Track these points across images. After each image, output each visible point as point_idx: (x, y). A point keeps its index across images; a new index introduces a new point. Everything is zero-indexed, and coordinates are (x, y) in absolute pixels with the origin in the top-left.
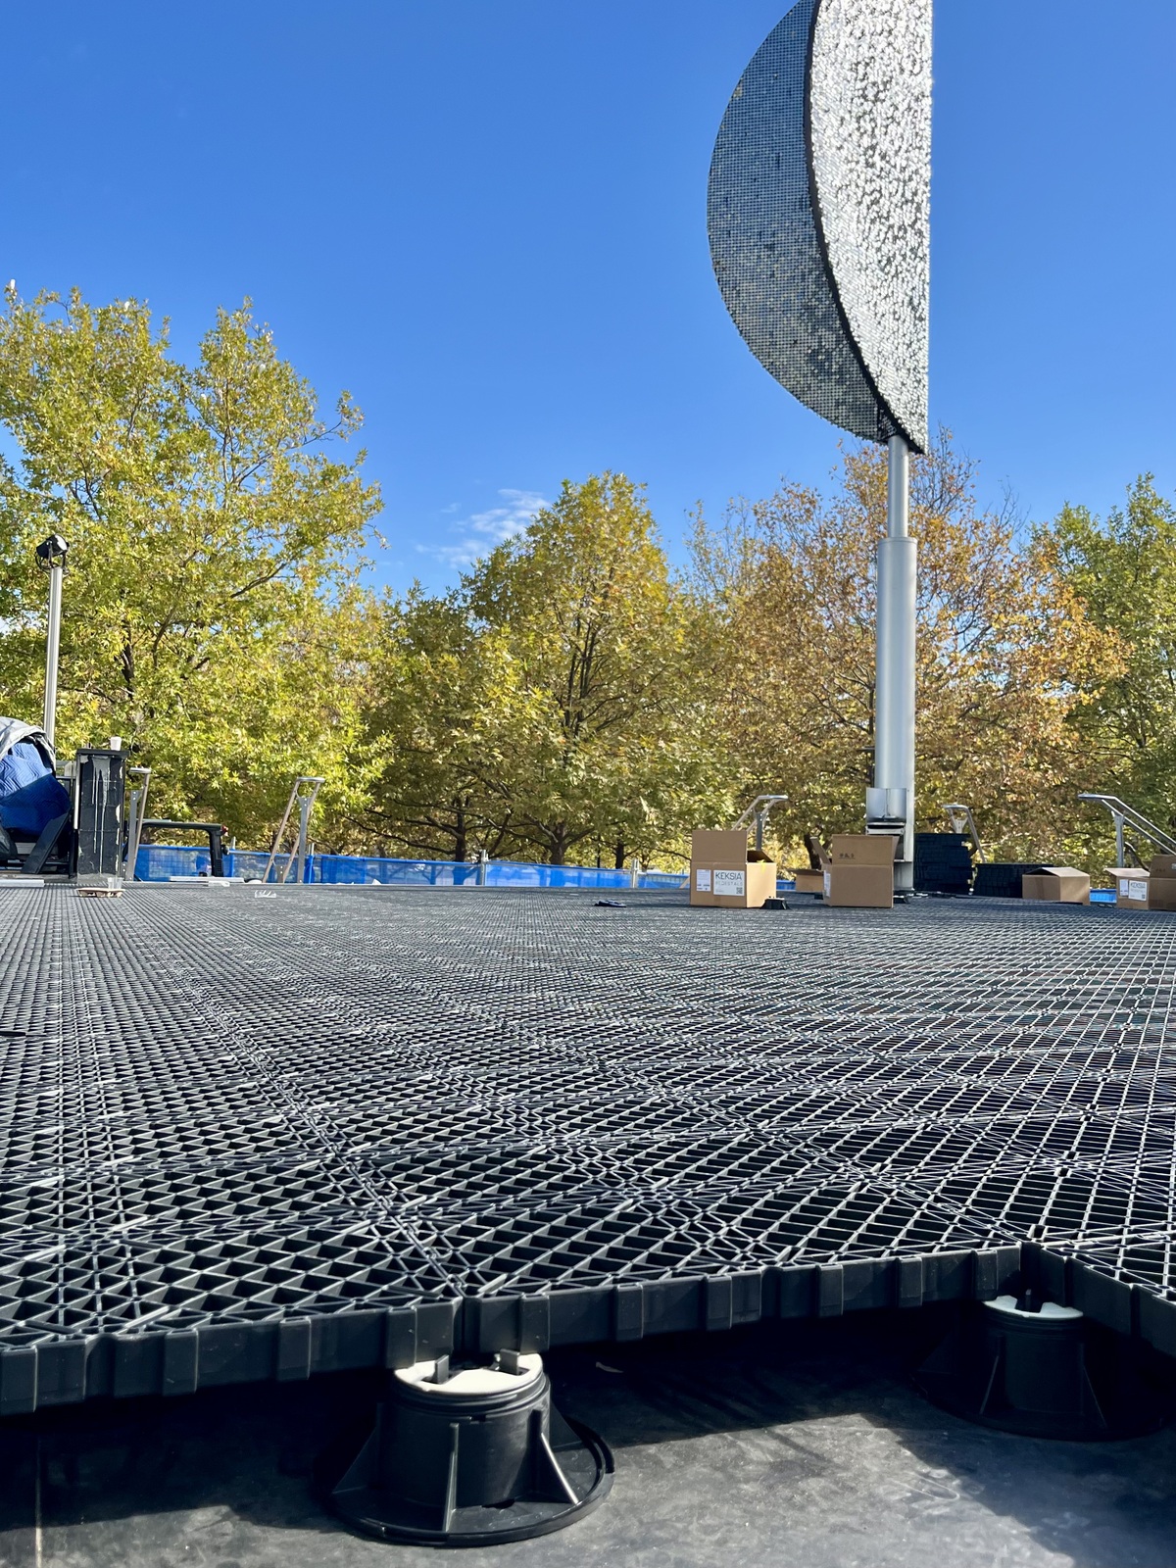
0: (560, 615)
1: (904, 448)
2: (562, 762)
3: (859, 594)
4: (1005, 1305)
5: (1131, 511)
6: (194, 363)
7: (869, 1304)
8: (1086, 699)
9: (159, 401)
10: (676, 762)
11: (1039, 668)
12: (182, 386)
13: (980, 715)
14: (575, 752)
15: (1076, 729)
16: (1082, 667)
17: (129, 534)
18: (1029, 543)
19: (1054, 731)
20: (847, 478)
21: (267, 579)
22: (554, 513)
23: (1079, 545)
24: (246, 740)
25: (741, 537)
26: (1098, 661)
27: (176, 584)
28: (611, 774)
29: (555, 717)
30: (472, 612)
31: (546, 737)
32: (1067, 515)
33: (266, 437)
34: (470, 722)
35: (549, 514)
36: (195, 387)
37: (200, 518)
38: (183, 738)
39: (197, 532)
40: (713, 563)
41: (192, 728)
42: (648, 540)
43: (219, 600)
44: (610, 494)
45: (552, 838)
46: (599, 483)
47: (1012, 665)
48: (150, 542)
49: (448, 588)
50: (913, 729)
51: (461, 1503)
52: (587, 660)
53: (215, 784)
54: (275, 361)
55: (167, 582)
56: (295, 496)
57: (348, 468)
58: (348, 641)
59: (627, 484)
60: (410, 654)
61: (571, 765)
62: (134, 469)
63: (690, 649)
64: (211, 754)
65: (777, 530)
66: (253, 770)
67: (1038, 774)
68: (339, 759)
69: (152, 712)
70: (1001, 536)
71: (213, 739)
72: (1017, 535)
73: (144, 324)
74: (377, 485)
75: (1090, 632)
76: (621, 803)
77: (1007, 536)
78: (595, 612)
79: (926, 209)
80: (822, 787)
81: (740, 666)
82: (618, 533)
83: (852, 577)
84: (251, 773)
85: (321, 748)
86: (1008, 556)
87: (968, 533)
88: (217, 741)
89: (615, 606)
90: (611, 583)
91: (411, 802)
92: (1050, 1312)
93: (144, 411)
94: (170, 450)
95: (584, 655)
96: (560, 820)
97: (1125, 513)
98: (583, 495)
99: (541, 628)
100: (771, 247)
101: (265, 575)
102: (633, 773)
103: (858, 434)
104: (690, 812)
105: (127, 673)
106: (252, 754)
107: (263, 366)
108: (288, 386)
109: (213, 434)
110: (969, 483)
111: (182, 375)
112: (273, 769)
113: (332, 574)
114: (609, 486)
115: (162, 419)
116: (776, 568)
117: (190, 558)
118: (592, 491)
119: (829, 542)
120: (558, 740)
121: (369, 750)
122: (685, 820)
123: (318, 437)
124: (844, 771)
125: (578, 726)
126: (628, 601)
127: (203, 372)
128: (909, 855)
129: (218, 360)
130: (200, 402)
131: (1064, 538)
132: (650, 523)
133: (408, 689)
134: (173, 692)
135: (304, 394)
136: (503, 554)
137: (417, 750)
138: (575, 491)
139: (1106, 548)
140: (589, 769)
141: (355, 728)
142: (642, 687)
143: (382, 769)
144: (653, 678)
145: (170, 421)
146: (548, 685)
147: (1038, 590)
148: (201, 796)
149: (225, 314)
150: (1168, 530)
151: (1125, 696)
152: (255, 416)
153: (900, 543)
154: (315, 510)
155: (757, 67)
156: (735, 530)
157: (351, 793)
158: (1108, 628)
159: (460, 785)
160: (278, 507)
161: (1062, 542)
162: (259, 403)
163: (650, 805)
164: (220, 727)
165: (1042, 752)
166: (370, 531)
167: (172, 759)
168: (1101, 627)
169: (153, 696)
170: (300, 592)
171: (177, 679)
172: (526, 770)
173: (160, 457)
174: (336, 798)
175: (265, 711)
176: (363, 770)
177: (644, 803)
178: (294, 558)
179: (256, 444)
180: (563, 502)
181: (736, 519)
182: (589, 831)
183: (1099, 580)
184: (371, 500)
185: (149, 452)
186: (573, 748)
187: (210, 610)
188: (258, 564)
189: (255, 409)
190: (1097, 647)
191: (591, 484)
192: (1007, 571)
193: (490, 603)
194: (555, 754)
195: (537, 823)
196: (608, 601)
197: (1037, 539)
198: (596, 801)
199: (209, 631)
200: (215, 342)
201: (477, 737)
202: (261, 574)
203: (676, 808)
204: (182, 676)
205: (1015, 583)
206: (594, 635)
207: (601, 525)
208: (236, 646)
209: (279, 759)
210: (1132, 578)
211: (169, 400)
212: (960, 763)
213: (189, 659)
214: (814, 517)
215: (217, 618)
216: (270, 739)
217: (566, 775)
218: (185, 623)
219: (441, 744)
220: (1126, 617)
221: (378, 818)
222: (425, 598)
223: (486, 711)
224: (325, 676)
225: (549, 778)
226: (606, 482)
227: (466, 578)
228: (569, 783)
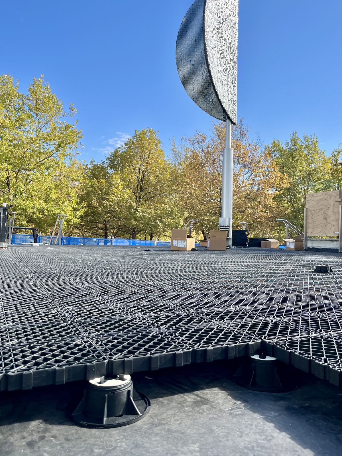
0: (134, 169)
1: (230, 123)
2: (135, 210)
3: (217, 164)
4: (256, 357)
5: (291, 142)
6: (27, 93)
7: (220, 358)
8: (278, 193)
9: (16, 104)
10: (167, 210)
11: (266, 185)
12: (23, 100)
13: (250, 198)
14: (139, 207)
15: (276, 201)
16: (278, 184)
17: (8, 143)
18: (264, 150)
19: (270, 202)
20: (214, 131)
21: (49, 157)
22: (132, 139)
23: (277, 151)
24: (43, 204)
25: (185, 147)
26: (282, 183)
27: (22, 158)
28: (149, 214)
29: (133, 197)
30: (109, 167)
31: (130, 203)
32: (274, 143)
33: (48, 116)
34: (109, 199)
35: (131, 140)
36: (27, 100)
37: (29, 139)
38: (25, 203)
39: (28, 143)
40: (177, 154)
41: (27, 200)
42: (159, 147)
43: (35, 163)
44: (148, 134)
45: (132, 232)
46: (145, 131)
47: (259, 184)
48: (14, 146)
49: (102, 160)
50: (232, 201)
51: (108, 416)
52: (142, 181)
53: (34, 216)
54: (51, 94)
55: (19, 157)
56: (57, 133)
57: (73, 125)
58: (73, 175)
59: (153, 131)
60: (91, 179)
61: (137, 211)
62: (9, 124)
63: (171, 178)
64: (33, 208)
65: (195, 145)
66: (46, 212)
67: (265, 214)
68: (71, 209)
69: (15, 195)
70: (256, 148)
71: (34, 203)
72: (260, 148)
73: (11, 81)
74: (81, 130)
75: (280, 175)
76: (152, 222)
77: (258, 148)
78: (144, 168)
79: (236, 55)
80: (207, 217)
81: (185, 184)
82: (151, 145)
83: (216, 159)
84: (45, 213)
85: (65, 206)
86: (259, 153)
87: (247, 147)
88: (35, 204)
89: (150, 166)
90: (149, 160)
91: (92, 222)
92: (268, 358)
93: (12, 107)
94: (20, 119)
95: (141, 180)
96: (134, 227)
97: (290, 142)
98: (141, 134)
99: (129, 172)
100: (193, 65)
102: (155, 213)
103: (217, 119)
104: (171, 224)
105: (8, 184)
106: (45, 208)
107: (47, 95)
108: (55, 101)
109: (32, 114)
110: (248, 133)
111: (23, 97)
112: (51, 212)
113: (68, 156)
114: (148, 132)
115: (17, 110)
116: (195, 156)
117: (26, 151)
118: (143, 133)
119: (210, 149)
120: (134, 204)
121: (79, 207)
122: (170, 227)
123: (64, 116)
124: (213, 213)
125: (139, 200)
126: (154, 165)
127: (29, 96)
128: (231, 236)
129: (33, 92)
130: (29, 105)
131: (273, 149)
132: (160, 143)
133: (91, 189)
134: (22, 190)
135: (60, 103)
136: (118, 151)
137: (93, 207)
138: (138, 133)
139: (284, 152)
140: (143, 212)
141: (75, 200)
142: (158, 190)
143: (83, 212)
144: (160, 187)
145: (19, 110)
146: (131, 188)
147: (266, 163)
148: (30, 220)
149: (35, 79)
150: (301, 147)
151: (289, 192)
152: (45, 109)
153: (229, 149)
154: (63, 137)
155: (190, 13)
156: (183, 145)
157: (74, 219)
158: (285, 174)
159: (106, 217)
160: (52, 136)
161: (273, 150)
162: (46, 106)
163: (160, 222)
164: (36, 200)
165: (266, 207)
166: (79, 143)
167: (22, 209)
168: (283, 173)
169: (16, 191)
170: (59, 161)
171: (23, 186)
172: (125, 213)
173: (17, 121)
174: (70, 220)
175: (49, 195)
176: (78, 213)
177: (158, 222)
178: (57, 151)
179: (45, 118)
180: (135, 136)
181: (184, 142)
182: (143, 230)
183: (282, 160)
184: (79, 135)
185: (13, 120)
186: (138, 206)
187: (32, 166)
188: (46, 153)
190: (282, 179)
191: (143, 131)
192: (258, 158)
193: (114, 164)
194: (133, 208)
195: (128, 228)
196: (148, 165)
197: (266, 149)
198: (145, 221)
199: (32, 172)
200: (33, 87)
201: (111, 203)
202: (47, 156)
203: (167, 223)
204: (24, 185)
205: (260, 161)
206: (144, 174)
207: (146, 143)
208: (40, 176)
209: (53, 209)
210: (291, 160)
211: (19, 104)
212: (244, 211)
213: (26, 180)
214: (205, 142)
215: (35, 168)
216: (51, 203)
217: (136, 214)
218: (25, 170)
219: (100, 205)
220: (290, 171)
221: (82, 226)
222: (95, 163)
223: (113, 196)
224: (66, 185)
225: (131, 215)
226: (147, 130)
227: (107, 158)
228: (137, 216)
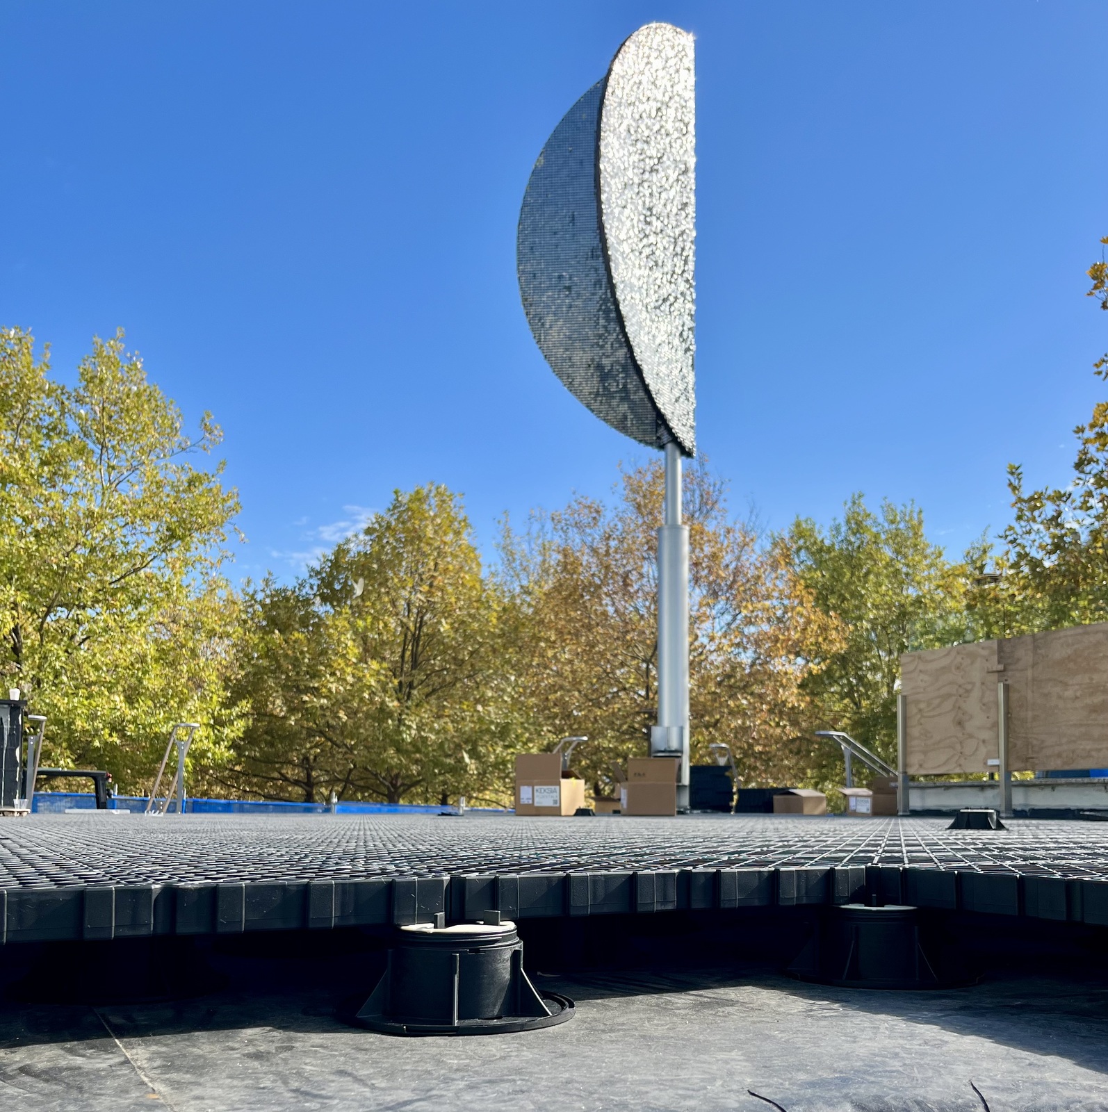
0: (393, 602)
1: (678, 453)
2: (396, 722)
3: (636, 587)
5: (848, 522)
6: (74, 384)
8: (815, 668)
9: (41, 415)
10: (492, 722)
11: (779, 645)
12: (63, 403)
13: (733, 682)
14: (407, 714)
15: (808, 694)
16: (812, 644)
17: (17, 527)
18: (768, 548)
19: (791, 696)
20: (626, 492)
21: (139, 569)
22: (387, 517)
23: (807, 548)
24: (123, 705)
25: (540, 541)
26: (825, 639)
27: (61, 572)
28: (438, 732)
29: (390, 685)
30: (318, 598)
31: (383, 703)
32: (798, 525)
33: (138, 448)
34: (317, 689)
35: (382, 518)
36: (74, 404)
37: (81, 515)
38: (68, 704)
39: (79, 526)
40: (518, 562)
41: (77, 695)
42: (465, 539)
43: (99, 586)
44: (434, 501)
45: (388, 788)
46: (425, 492)
47: (757, 643)
48: (37, 535)
49: (297, 578)
52: (416, 639)
53: (97, 743)
54: (146, 384)
55: (51, 570)
56: (164, 498)
57: (210, 476)
58: (212, 621)
59: (448, 493)
60: (266, 633)
61: (405, 725)
62: (20, 472)
63: (502, 629)
64: (93, 717)
65: (570, 534)
66: (130, 730)
67: (778, 731)
68: (205, 721)
69: (39, 683)
70: (747, 540)
71: (94, 704)
72: (760, 541)
73: (28, 348)
74: (235, 491)
75: (818, 617)
76: (447, 756)
77: (752, 540)
78: (423, 598)
80: (610, 742)
81: (543, 644)
82: (441, 533)
83: (630, 571)
84: (129, 734)
85: (189, 711)
86: (753, 558)
87: (722, 538)
88: (98, 706)
89: (440, 594)
90: (436, 574)
91: (268, 760)
93: (28, 424)
94: (53, 457)
95: (414, 635)
96: (396, 771)
97: (843, 524)
98: (410, 501)
99: (377, 611)
101: (138, 565)
102: (456, 731)
103: (640, 441)
104: (504, 763)
105: (16, 650)
106: (129, 717)
107: (135, 388)
108: (157, 406)
109: (91, 446)
110: (722, 497)
111: (62, 393)
112: (148, 730)
113: (198, 566)
114: (432, 495)
115: (45, 431)
116: (569, 565)
117: (73, 550)
118: (419, 498)
119: (613, 543)
120: (393, 704)
121: (231, 714)
122: (499, 769)
123: (183, 449)
124: (627, 730)
125: (409, 693)
126: (450, 589)
127: (81, 391)
128: (686, 780)
129: (92, 380)
130: (80, 418)
131: (796, 543)
132: (467, 526)
133: (264, 662)
134: (58, 665)
135: (172, 413)
136: (344, 550)
137: (272, 715)
138: (404, 499)
139: (829, 550)
140: (419, 729)
141: (218, 694)
142: (463, 661)
143: (242, 730)
144: (471, 654)
145: (52, 434)
146: (384, 659)
147: (776, 583)
148: (84, 753)
149: (99, 340)
150: (875, 537)
151: (845, 669)
152: (129, 430)
153: (675, 529)
154: (182, 510)
156: (535, 535)
157: (217, 750)
158: (832, 613)
159: (308, 746)
160: (148, 508)
161: (795, 547)
162: (131, 419)
163: (471, 758)
164: (100, 694)
165: (781, 712)
166: (230, 527)
167: (58, 722)
168: (826, 612)
169: (39, 667)
170: (170, 580)
171: (61, 653)
172: (366, 730)
173: (44, 463)
174: (203, 754)
175: (140, 681)
176: (226, 731)
177: (466, 756)
178: (164, 551)
179: (129, 454)
180: (395, 507)
181: (536, 527)
182: (417, 783)
183: (823, 576)
184: (230, 503)
185: (34, 459)
186: (406, 711)
187: (90, 594)
188: (131, 555)
189: (128, 424)
190: (824, 629)
191: (417, 493)
192: (752, 568)
193: (333, 590)
194: (390, 715)
195: (376, 775)
196: (433, 590)
197: (775, 544)
198: (426, 755)
199: (90, 612)
200: (92, 366)
201: (324, 701)
202: (135, 565)
203: (492, 758)
204: (66, 651)
205: (759, 577)
206: (422, 618)
207: (426, 526)
208: (114, 624)
209: (153, 721)
210: (848, 575)
211: (51, 415)
212: (717, 721)
213: (72, 637)
214: (599, 524)
215: (98, 601)
216: (144, 704)
217: (400, 733)
218: (68, 606)
219: (292, 710)
220: (845, 605)
221: (236, 776)
222: (277, 586)
223: (332, 680)
224: (193, 651)
225: (386, 735)
226: (430, 491)
227: (313, 570)
228: (403, 740)
